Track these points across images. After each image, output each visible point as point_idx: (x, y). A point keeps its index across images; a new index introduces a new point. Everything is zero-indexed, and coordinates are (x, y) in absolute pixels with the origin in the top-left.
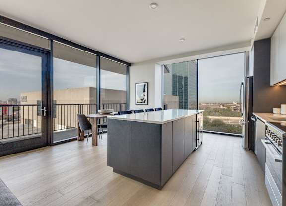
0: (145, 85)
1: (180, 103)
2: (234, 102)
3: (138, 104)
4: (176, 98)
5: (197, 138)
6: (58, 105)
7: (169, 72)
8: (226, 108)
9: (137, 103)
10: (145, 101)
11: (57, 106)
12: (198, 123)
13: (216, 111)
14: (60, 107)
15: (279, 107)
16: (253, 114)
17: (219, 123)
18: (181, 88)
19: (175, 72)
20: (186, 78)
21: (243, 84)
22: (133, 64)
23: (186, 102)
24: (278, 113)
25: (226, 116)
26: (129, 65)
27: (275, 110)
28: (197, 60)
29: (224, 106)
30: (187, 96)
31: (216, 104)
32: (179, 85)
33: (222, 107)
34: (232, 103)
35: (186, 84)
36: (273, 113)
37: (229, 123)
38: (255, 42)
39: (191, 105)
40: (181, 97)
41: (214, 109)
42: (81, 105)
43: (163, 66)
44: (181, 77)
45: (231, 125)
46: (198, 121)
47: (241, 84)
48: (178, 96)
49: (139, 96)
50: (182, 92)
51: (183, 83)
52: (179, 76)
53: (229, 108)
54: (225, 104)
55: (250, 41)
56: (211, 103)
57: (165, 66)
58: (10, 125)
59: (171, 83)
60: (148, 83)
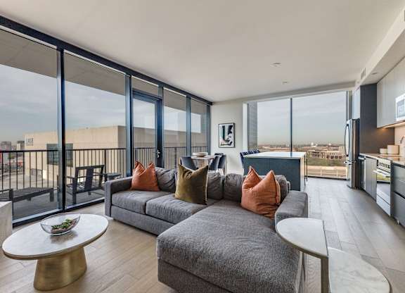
0: (231, 126)
2: (312, 144)
6: (75, 150)
9: (221, 146)
10: (232, 142)
11: (74, 152)
14: (78, 152)
15: (386, 148)
16: (360, 154)
21: (348, 125)
22: (215, 103)
24: (385, 152)
26: (210, 103)
27: (382, 151)
31: (285, 146)
34: (310, 145)
36: (379, 153)
38: (362, 86)
42: (105, 150)
47: (346, 125)
54: (299, 147)
58: (12, 177)
60: (234, 124)
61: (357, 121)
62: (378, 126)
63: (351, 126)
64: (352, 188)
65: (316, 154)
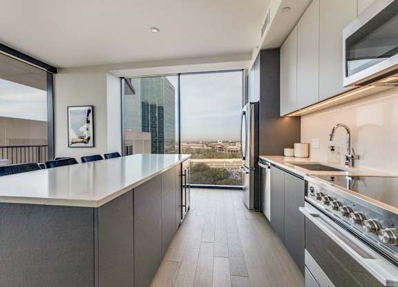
0: (89, 111)
1: (153, 142)
2: (218, 141)
3: (73, 145)
4: (148, 136)
5: (184, 204)
7: (134, 93)
8: (210, 148)
9: (71, 144)
10: (89, 139)
12: (183, 177)
13: (199, 152)
15: (292, 147)
16: (261, 157)
17: (202, 167)
18: (153, 121)
19: (145, 99)
20: (161, 108)
21: (244, 113)
22: (61, 69)
23: (161, 141)
24: (291, 155)
25: (210, 158)
26: (52, 70)
27: (287, 151)
28: (179, 74)
29: (207, 146)
30: (163, 132)
31: (198, 143)
32: (152, 117)
33: (205, 147)
34: (216, 142)
35: (161, 116)
36: (283, 155)
37: (213, 166)
38: (262, 51)
39: (168, 145)
40: (154, 134)
41: (196, 149)
43: (123, 80)
44: (153, 107)
45: (216, 169)
46: (184, 173)
47: (242, 113)
48: (150, 133)
49: (76, 130)
50: (156, 127)
51: (157, 115)
52: (152, 105)
53: (213, 148)
54: (209, 143)
55: (250, 53)
56: (193, 142)
57: (125, 80)
59: (140, 114)
60: (93, 107)
61: (257, 106)
62: (282, 115)
63: (248, 114)
64: (251, 210)
65: (221, 149)
